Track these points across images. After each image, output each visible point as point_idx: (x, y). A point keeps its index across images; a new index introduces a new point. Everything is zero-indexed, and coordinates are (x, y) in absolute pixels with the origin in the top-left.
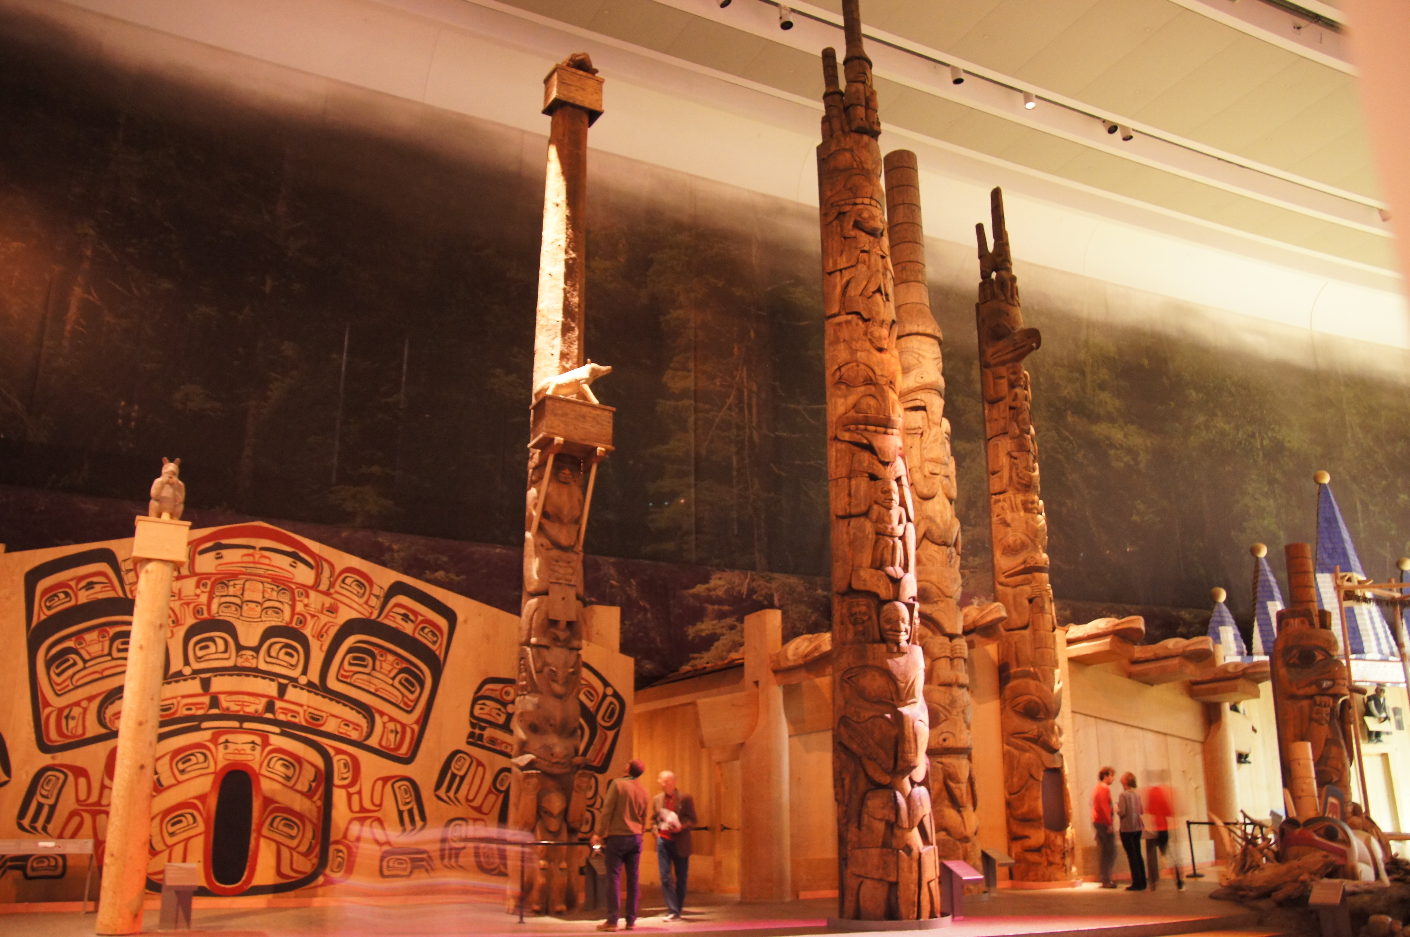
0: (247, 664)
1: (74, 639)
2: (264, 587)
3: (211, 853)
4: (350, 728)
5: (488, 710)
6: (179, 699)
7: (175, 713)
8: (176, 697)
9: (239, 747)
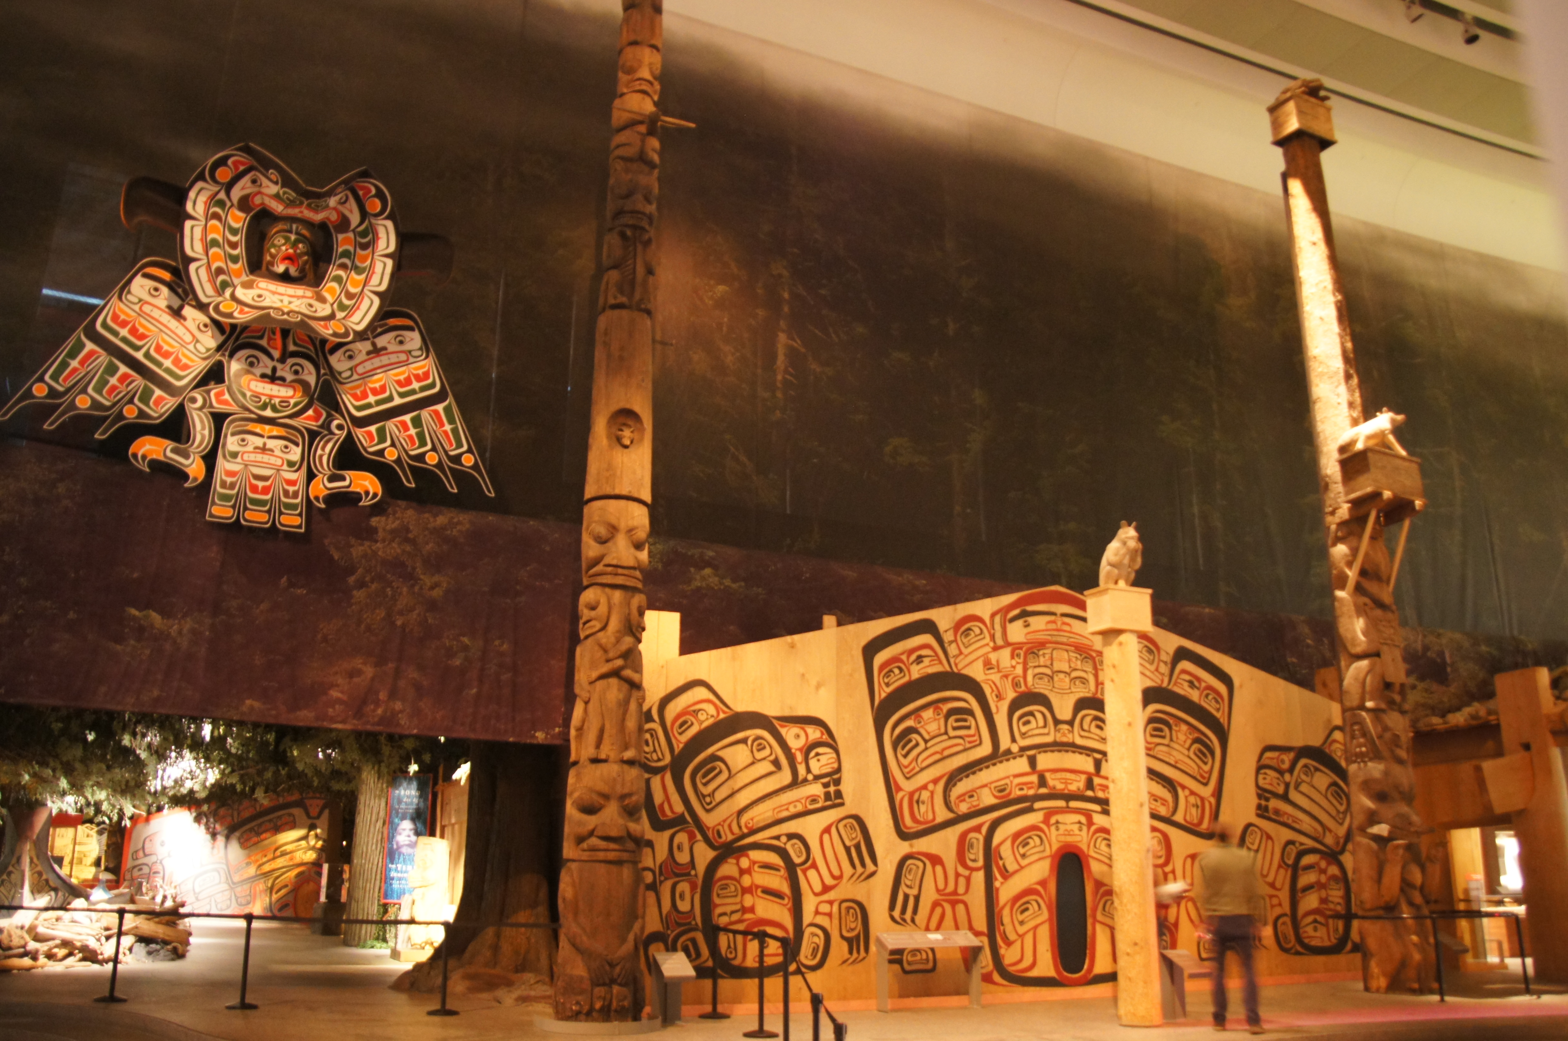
0: (1065, 739)
1: (913, 717)
2: (1069, 656)
3: (1056, 941)
4: (1159, 804)
5: (1269, 779)
6: (1012, 778)
7: (1010, 794)
8: (1008, 777)
9: (1069, 827)
